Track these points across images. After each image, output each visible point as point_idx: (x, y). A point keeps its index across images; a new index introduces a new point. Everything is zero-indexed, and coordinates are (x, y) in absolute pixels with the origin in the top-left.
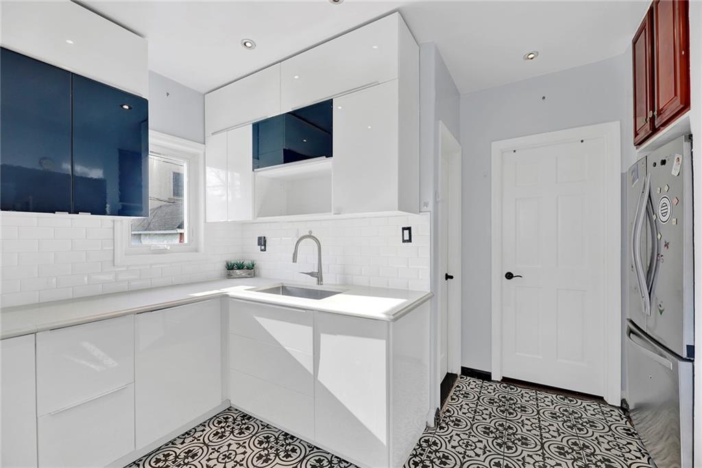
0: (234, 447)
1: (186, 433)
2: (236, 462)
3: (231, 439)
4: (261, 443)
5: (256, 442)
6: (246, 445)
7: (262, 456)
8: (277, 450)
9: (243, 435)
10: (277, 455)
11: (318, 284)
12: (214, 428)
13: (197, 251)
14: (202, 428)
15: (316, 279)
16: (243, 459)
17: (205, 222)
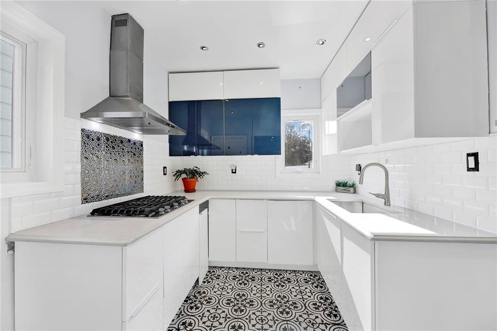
0: (307, 290)
1: (294, 271)
2: (303, 297)
3: (309, 286)
4: (321, 298)
5: (320, 296)
6: (314, 294)
7: (316, 305)
8: (327, 308)
9: (316, 289)
10: (324, 310)
11: (385, 204)
12: (307, 276)
13: (319, 173)
14: (302, 273)
15: (384, 200)
16: (307, 299)
17: (322, 156)
